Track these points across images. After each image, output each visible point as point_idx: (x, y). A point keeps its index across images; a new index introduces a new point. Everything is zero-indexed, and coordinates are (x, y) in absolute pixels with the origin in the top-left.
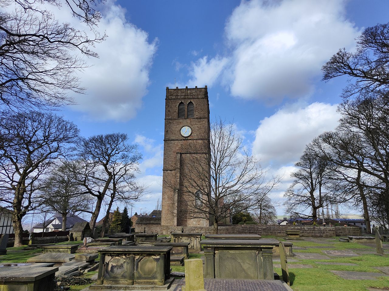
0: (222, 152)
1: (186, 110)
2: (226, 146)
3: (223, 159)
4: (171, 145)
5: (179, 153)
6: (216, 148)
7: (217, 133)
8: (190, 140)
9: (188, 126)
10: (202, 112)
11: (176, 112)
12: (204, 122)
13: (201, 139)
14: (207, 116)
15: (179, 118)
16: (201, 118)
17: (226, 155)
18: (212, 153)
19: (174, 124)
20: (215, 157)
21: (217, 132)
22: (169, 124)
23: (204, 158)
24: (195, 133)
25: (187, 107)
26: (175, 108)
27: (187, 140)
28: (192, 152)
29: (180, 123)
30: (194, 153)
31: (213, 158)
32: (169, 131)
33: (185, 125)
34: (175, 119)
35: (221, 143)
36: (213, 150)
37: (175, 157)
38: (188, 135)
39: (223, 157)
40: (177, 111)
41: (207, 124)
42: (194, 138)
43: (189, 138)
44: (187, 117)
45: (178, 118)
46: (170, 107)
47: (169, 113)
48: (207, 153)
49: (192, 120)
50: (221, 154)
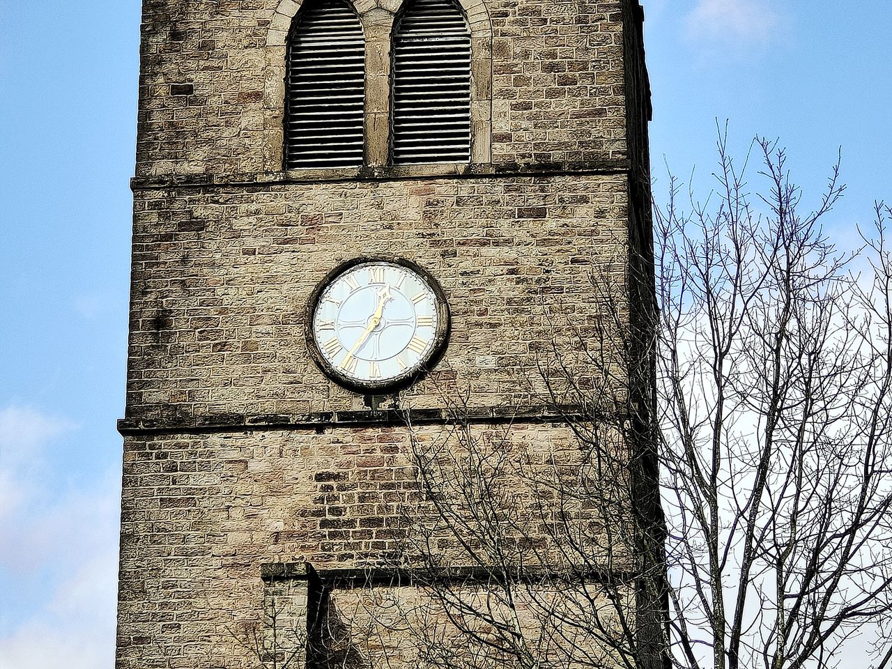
1: (378, 80)
4: (200, 479)
5: (301, 569)
8: (428, 417)
9: (403, 263)
11: (257, 96)
13: (561, 414)
14: (614, 144)
15: (296, 173)
16: (545, 170)
25: (396, 41)
26: (255, 56)
27: (394, 419)
28: (455, 559)
30: (478, 577)
32: (179, 324)
33: (368, 251)
34: (254, 186)
37: (249, 627)
40: (275, 89)
41: (622, 234)
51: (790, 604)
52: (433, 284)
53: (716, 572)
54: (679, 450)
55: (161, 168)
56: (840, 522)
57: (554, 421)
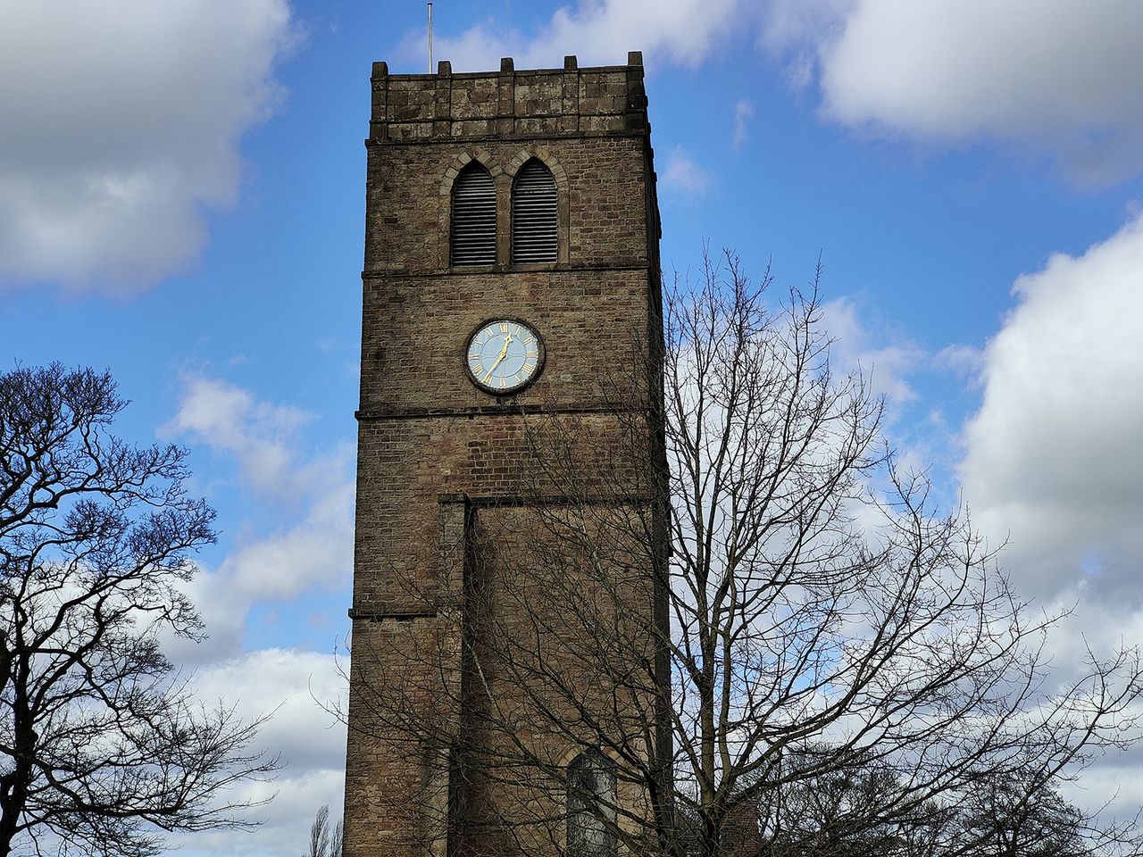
0: (747, 494)
1: (504, 214)
2: (775, 448)
3: (752, 542)
4: (401, 446)
5: (461, 497)
6: (704, 467)
7: (711, 368)
8: (533, 410)
9: (519, 321)
10: (613, 230)
11: (435, 224)
12: (622, 294)
13: (610, 408)
14: (640, 253)
15: (456, 269)
16: (600, 267)
17: (773, 510)
18: (676, 501)
19: (423, 305)
20: (698, 525)
21: (716, 360)
22: (394, 307)
23: (625, 529)
24: (561, 364)
25: (514, 193)
26: (433, 201)
27: (515, 411)
28: (550, 491)
29: (467, 298)
30: (562, 502)
31: (689, 532)
32: (390, 357)
33: (499, 314)
34: (433, 277)
35: (740, 431)
36: (688, 479)
37: (430, 531)
38: (514, 382)
39: (755, 526)
40: (444, 220)
41: (644, 304)
42: (562, 401)
43: (525, 400)
44: (514, 261)
45: (452, 264)
46: (395, 196)
47: (392, 235)
48: (647, 502)
49: (541, 277)
50: (742, 506)
51: (740, 516)
52: (536, 333)
53: (698, 498)
54: (678, 428)
55: (379, 266)
56: (769, 469)
57: (606, 412)
